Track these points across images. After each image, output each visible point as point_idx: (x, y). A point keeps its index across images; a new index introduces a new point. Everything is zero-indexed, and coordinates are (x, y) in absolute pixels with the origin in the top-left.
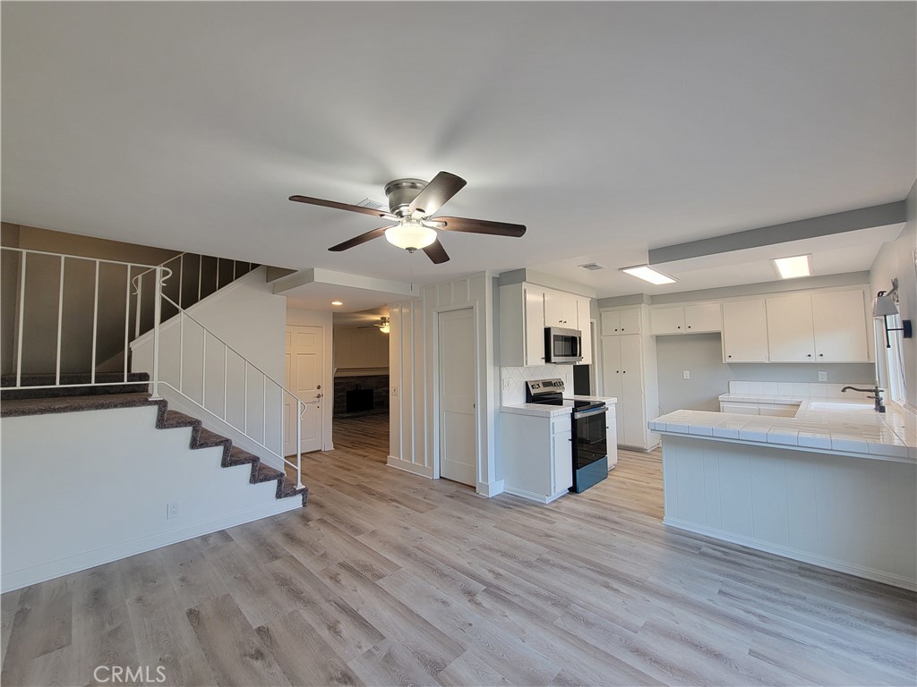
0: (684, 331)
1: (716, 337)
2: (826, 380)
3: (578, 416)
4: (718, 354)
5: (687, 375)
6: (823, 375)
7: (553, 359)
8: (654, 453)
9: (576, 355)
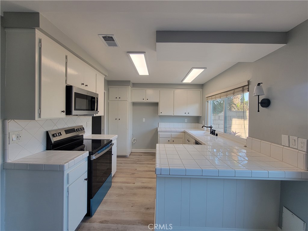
0: (145, 101)
1: (156, 104)
2: (187, 122)
3: (94, 157)
4: (157, 111)
5: (144, 120)
6: (186, 120)
7: (74, 112)
8: (131, 157)
9: (94, 110)
